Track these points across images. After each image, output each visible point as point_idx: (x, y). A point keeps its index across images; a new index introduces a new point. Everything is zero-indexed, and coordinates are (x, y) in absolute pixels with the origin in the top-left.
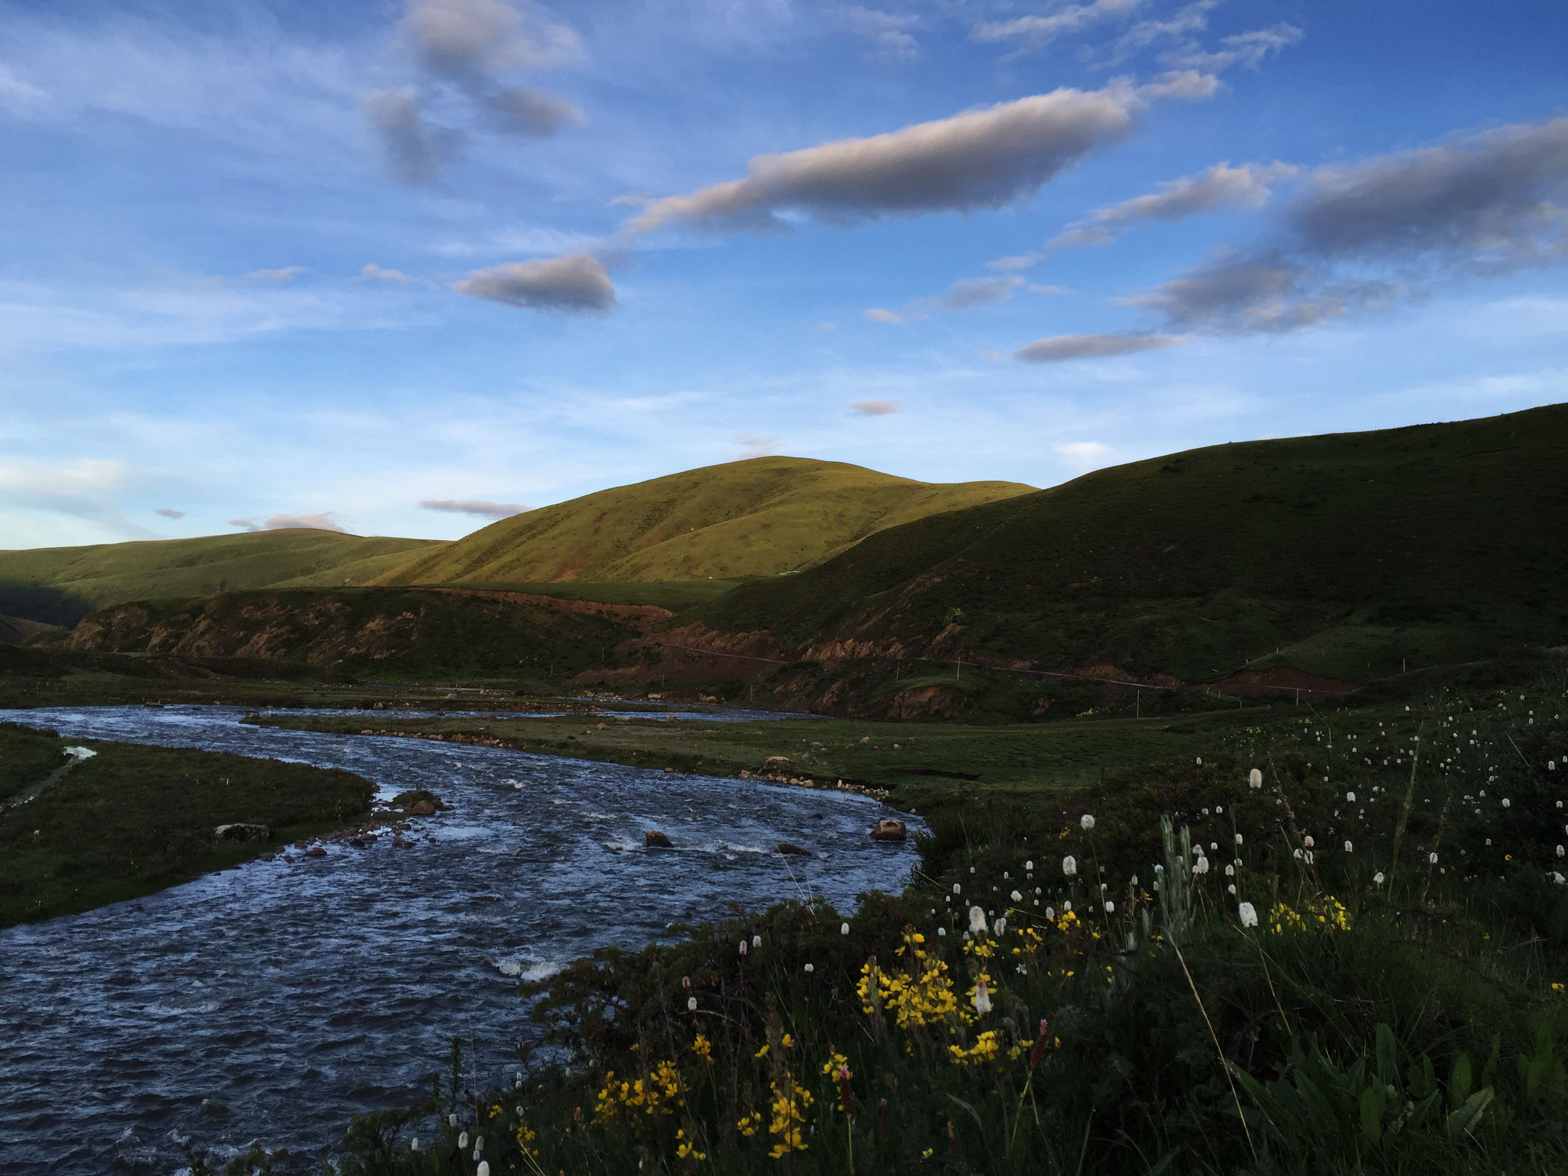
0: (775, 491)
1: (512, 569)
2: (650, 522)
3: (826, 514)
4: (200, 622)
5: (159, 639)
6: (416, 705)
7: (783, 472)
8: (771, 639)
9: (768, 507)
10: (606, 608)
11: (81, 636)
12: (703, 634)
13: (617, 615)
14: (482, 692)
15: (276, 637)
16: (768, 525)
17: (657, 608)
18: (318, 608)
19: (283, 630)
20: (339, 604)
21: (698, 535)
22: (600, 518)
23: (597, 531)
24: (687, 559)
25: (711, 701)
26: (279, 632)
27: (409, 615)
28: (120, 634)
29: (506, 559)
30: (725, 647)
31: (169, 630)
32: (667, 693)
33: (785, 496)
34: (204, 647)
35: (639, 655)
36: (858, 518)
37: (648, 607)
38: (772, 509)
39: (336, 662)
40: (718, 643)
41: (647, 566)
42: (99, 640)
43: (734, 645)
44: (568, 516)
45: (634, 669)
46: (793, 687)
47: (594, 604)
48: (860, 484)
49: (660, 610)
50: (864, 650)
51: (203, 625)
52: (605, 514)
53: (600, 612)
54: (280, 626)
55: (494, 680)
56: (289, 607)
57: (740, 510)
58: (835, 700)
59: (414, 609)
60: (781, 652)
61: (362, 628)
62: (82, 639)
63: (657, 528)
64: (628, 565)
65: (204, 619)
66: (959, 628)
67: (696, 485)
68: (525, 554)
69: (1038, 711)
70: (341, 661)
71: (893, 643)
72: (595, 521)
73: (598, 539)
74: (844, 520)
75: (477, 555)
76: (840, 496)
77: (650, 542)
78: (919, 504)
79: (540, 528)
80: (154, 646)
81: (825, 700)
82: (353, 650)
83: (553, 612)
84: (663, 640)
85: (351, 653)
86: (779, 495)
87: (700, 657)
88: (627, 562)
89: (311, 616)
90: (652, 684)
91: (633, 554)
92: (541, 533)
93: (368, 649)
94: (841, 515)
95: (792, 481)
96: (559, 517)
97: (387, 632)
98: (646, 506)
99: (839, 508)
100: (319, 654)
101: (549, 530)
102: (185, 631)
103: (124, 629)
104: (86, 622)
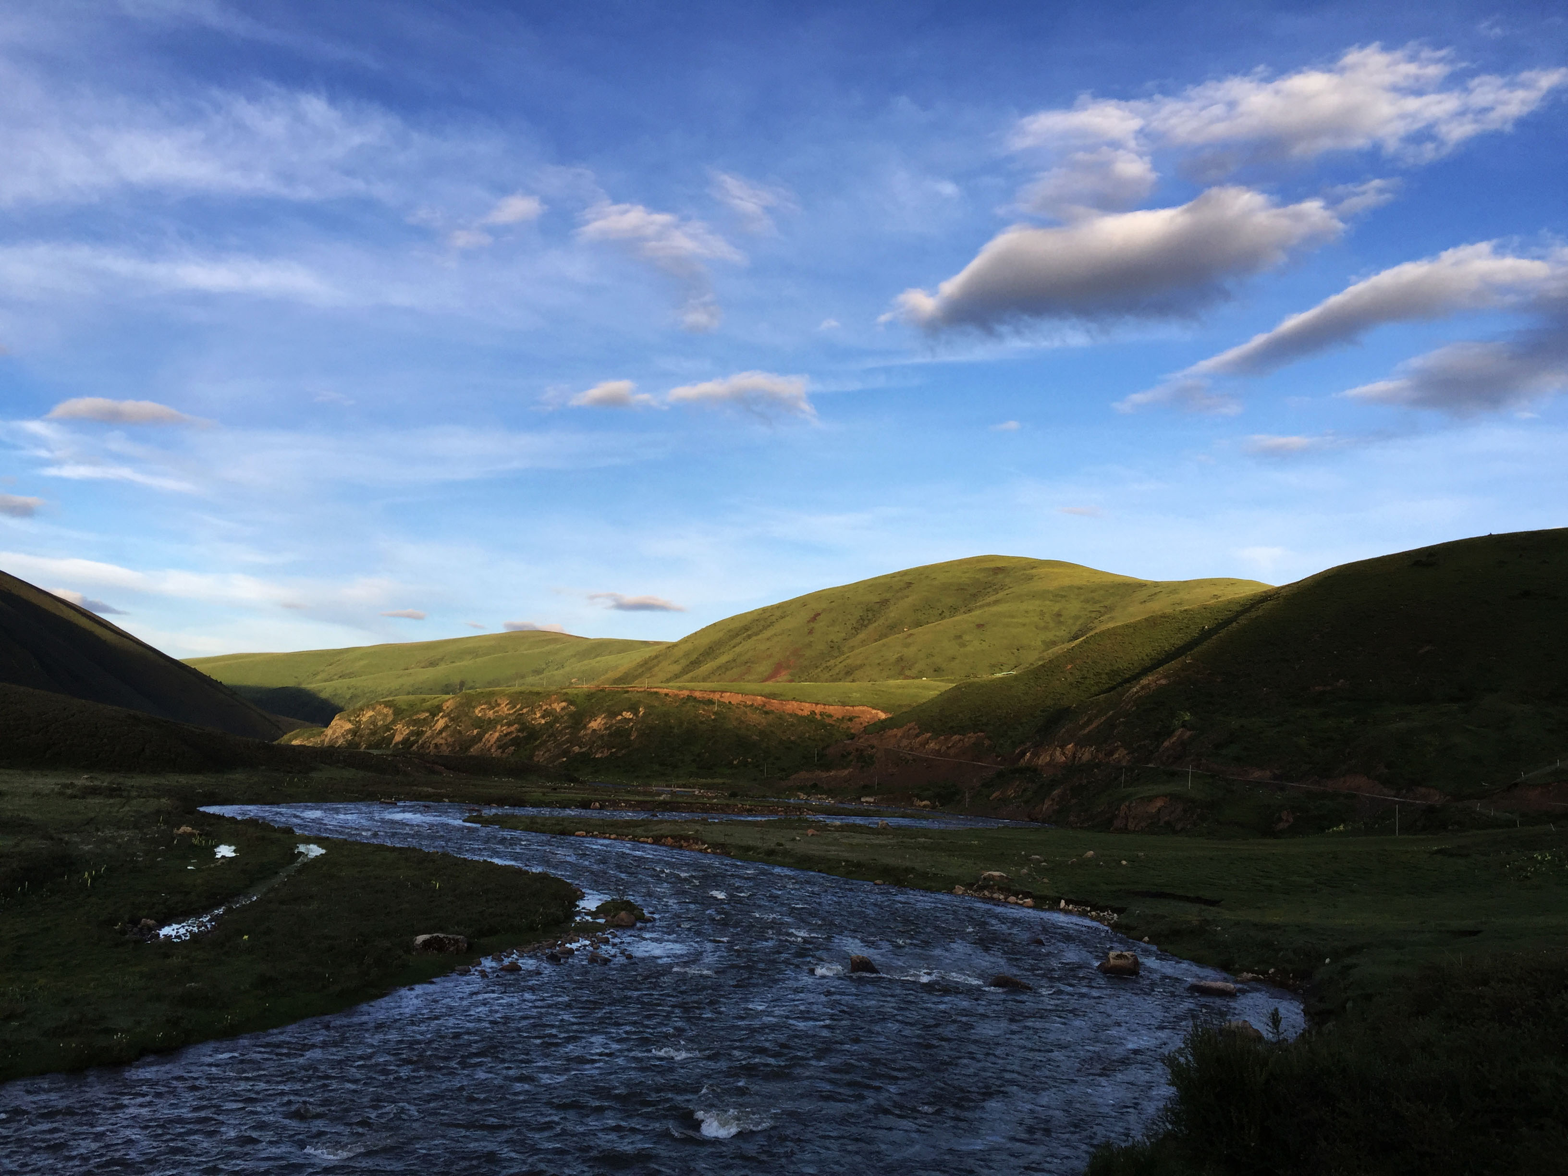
0: (989, 590)
1: (727, 669)
2: (863, 623)
3: (1042, 614)
4: (438, 720)
5: (402, 736)
6: (631, 806)
7: (997, 570)
8: (987, 742)
9: (982, 606)
10: (819, 709)
11: (334, 733)
12: (917, 736)
13: (830, 716)
14: (697, 793)
15: (506, 735)
16: (983, 625)
17: (870, 709)
18: (544, 707)
19: (512, 728)
20: (564, 704)
21: (911, 634)
22: (814, 619)
23: (811, 632)
24: (901, 659)
25: (925, 806)
26: (509, 730)
27: (628, 715)
28: (368, 731)
29: (723, 659)
30: (939, 750)
31: (411, 728)
32: (880, 797)
33: (1001, 595)
34: (441, 744)
35: (851, 758)
36: (1077, 618)
37: (861, 708)
38: (986, 609)
39: (560, 761)
40: (933, 746)
41: (861, 666)
42: (349, 737)
43: (948, 748)
44: (782, 618)
45: (846, 772)
46: (1011, 793)
47: (807, 705)
48: (1077, 582)
49: (874, 711)
50: (1086, 755)
51: (441, 723)
52: (819, 614)
53: (813, 713)
54: (509, 724)
55: (709, 781)
56: (518, 707)
57: (954, 610)
58: (1056, 807)
59: (634, 709)
60: (997, 757)
61: (585, 727)
62: (335, 736)
63: (871, 628)
64: (841, 665)
65: (442, 717)
66: (1188, 733)
67: (909, 584)
68: (740, 655)
69: (1282, 825)
70: (565, 759)
71: (1117, 749)
72: (809, 622)
73: (812, 639)
74: (1062, 619)
75: (694, 657)
76: (1056, 596)
77: (863, 643)
78: (1141, 603)
79: (755, 629)
80: (397, 744)
81: (1045, 806)
82: (576, 749)
83: (766, 713)
84: (875, 742)
85: (574, 751)
86: (993, 595)
87: (914, 760)
88: (840, 662)
89: (538, 715)
90: (865, 787)
91: (847, 655)
92: (756, 634)
93: (590, 748)
94: (1059, 615)
95: (1007, 580)
96: (774, 618)
97: (608, 732)
98: (859, 606)
99: (1056, 608)
100: (546, 752)
101: (765, 631)
102: (424, 729)
103: (372, 727)
104: (339, 719)
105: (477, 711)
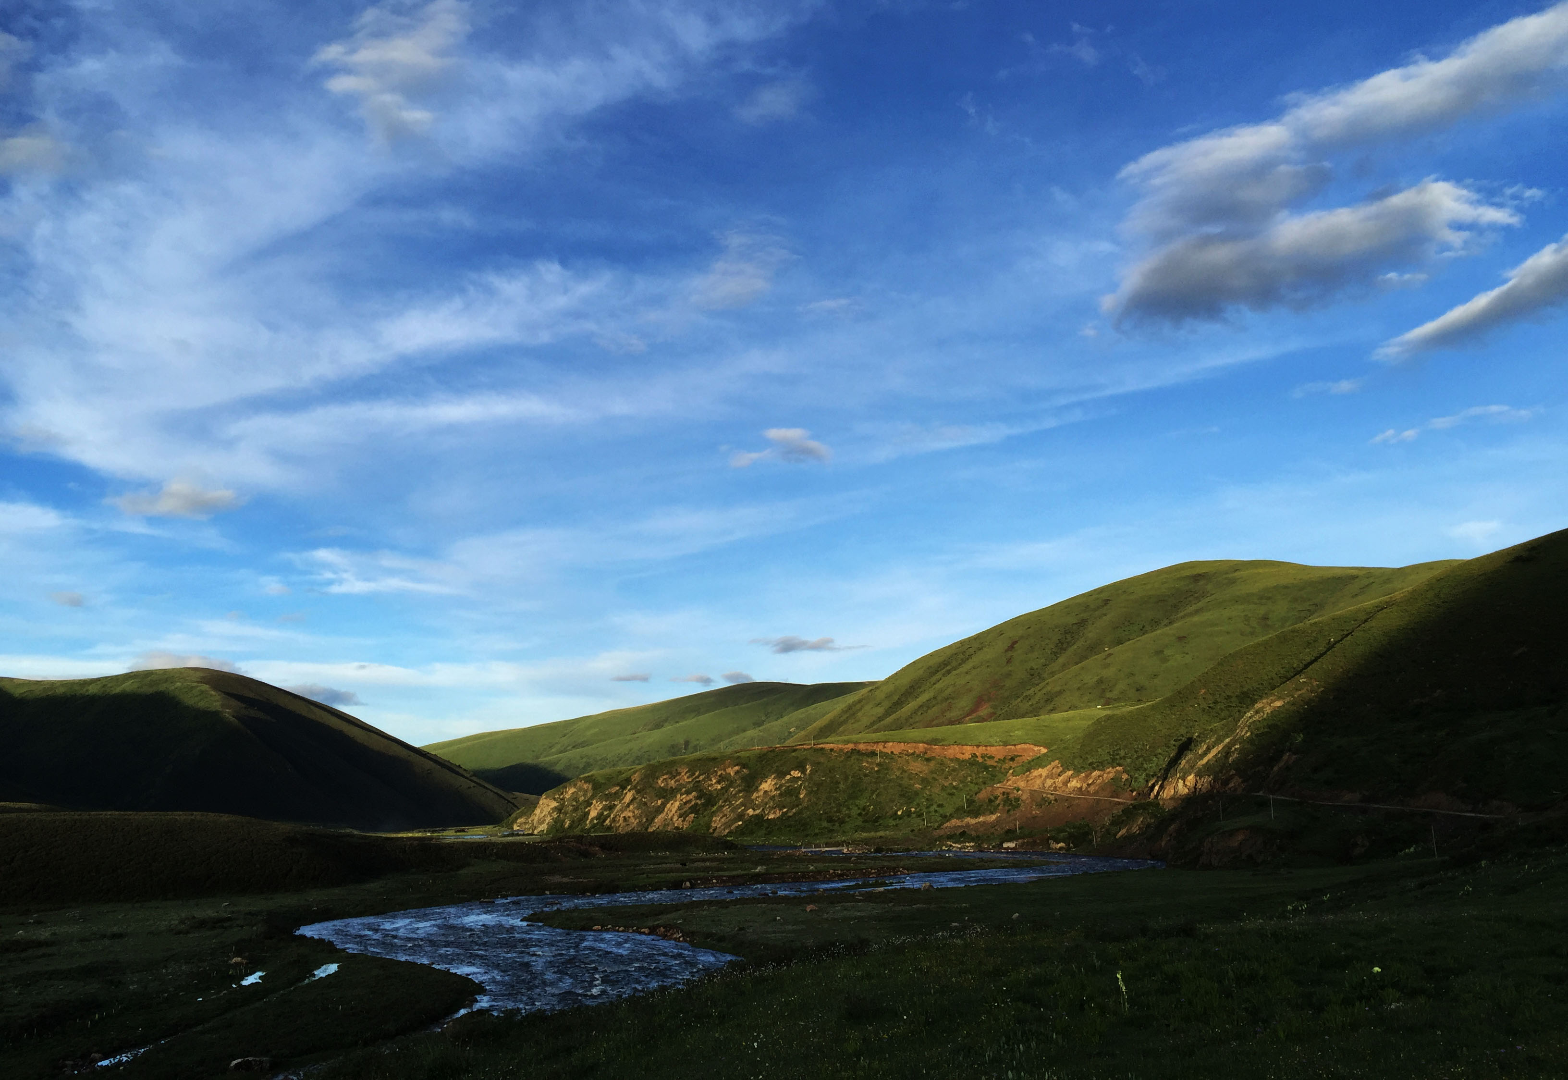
0: (1190, 599)
1: (929, 708)
2: (1061, 646)
3: (1247, 619)
4: (626, 793)
5: (596, 811)
7: (1197, 578)
8: (1125, 777)
9: (1182, 617)
10: (979, 751)
11: (541, 813)
12: (1060, 774)
13: (991, 757)
14: (845, 851)
15: (685, 803)
16: (1184, 637)
17: (1032, 746)
18: (719, 773)
19: (691, 796)
20: (737, 768)
21: (1110, 655)
22: (1011, 647)
23: (1009, 661)
24: (1100, 681)
25: (1061, 848)
26: (688, 798)
27: (796, 774)
28: (571, 808)
29: (924, 698)
30: (1080, 788)
31: (604, 803)
32: (1020, 841)
33: (1202, 603)
34: (629, 817)
35: (998, 801)
36: (1285, 620)
37: (1023, 746)
38: (1187, 619)
39: (736, 825)
40: (1074, 784)
41: (1060, 693)
42: (555, 815)
43: (1089, 785)
44: (980, 649)
45: (994, 817)
46: (1136, 830)
47: (969, 748)
48: (1284, 582)
49: (1036, 748)
50: (1205, 786)
51: (629, 797)
52: (1016, 642)
53: (974, 755)
54: (688, 793)
55: (872, 834)
56: (697, 774)
57: (1155, 623)
58: (1173, 843)
59: (801, 767)
60: (1133, 791)
61: (757, 789)
62: (543, 815)
63: (1071, 650)
65: (629, 790)
67: (1106, 602)
68: (942, 691)
69: (1356, 851)
70: (740, 823)
71: (1232, 777)
72: (1006, 651)
73: (1010, 669)
74: (1269, 622)
75: (896, 698)
76: (1261, 598)
77: (1064, 667)
78: (1353, 597)
79: (954, 664)
80: (592, 819)
81: (1163, 844)
82: (750, 812)
84: (1022, 784)
85: (748, 814)
86: (1195, 604)
87: (1056, 800)
88: (1039, 690)
89: (714, 781)
90: (1009, 831)
91: (1046, 682)
92: (955, 669)
93: (763, 809)
94: (1265, 618)
95: (1209, 587)
96: (971, 651)
97: (778, 792)
98: (1057, 630)
99: (1262, 611)
100: (721, 818)
101: (963, 665)
102: (616, 803)
103: (574, 803)
104: (545, 799)
105: (659, 782)
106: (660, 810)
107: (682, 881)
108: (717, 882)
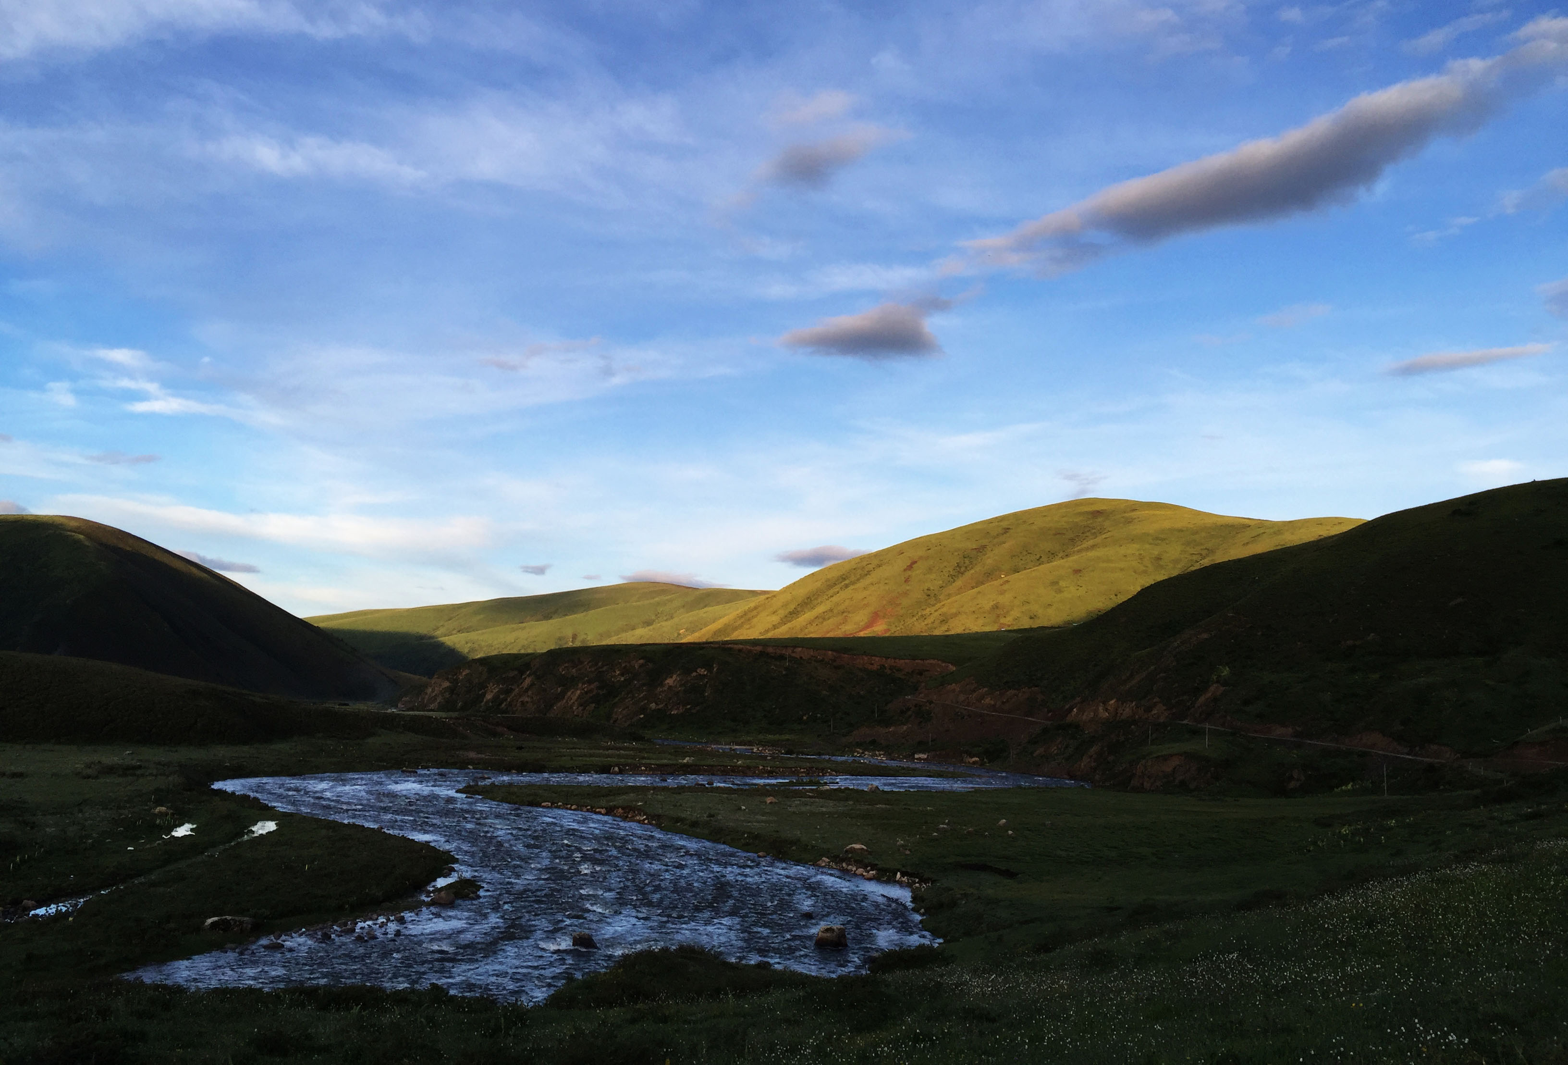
0: (1088, 534)
1: (824, 619)
2: (960, 570)
3: (1141, 558)
4: (525, 678)
5: (492, 694)
6: (651, 769)
7: (1097, 514)
8: (1041, 697)
9: (1079, 551)
10: (889, 663)
11: (433, 692)
12: (974, 691)
13: (899, 670)
14: (755, 750)
15: (586, 693)
16: (1080, 571)
17: (940, 662)
18: (624, 665)
19: (593, 686)
20: (641, 661)
21: (1008, 581)
22: (910, 567)
23: (907, 581)
24: (996, 607)
25: (974, 763)
26: (590, 688)
27: (703, 671)
28: (464, 689)
29: (820, 609)
30: (994, 706)
31: (501, 686)
32: (932, 753)
33: (1099, 539)
34: (527, 702)
35: (910, 713)
36: (1176, 561)
37: (932, 661)
38: (1084, 554)
39: (637, 717)
40: (988, 701)
41: (955, 615)
43: (1003, 703)
44: (879, 566)
45: (905, 728)
46: (1054, 750)
47: (877, 659)
48: (1179, 525)
50: (1127, 711)
51: (528, 681)
52: (916, 562)
53: (883, 667)
54: (590, 682)
56: (600, 664)
57: (1052, 555)
58: (1093, 764)
59: (708, 665)
60: (1049, 712)
61: (661, 684)
62: (434, 694)
63: (968, 574)
64: (937, 613)
65: (529, 676)
66: (1222, 689)
67: (1007, 530)
68: (837, 604)
69: (1292, 785)
70: (642, 716)
71: (1156, 704)
72: (905, 570)
73: (908, 588)
74: (1161, 563)
75: (792, 607)
76: (1157, 538)
77: (960, 591)
78: (1246, 543)
79: (853, 578)
80: (487, 702)
81: (1082, 764)
82: (653, 706)
83: (837, 668)
84: (935, 697)
85: (651, 709)
86: (1092, 539)
87: (969, 716)
88: (936, 611)
89: (618, 672)
90: (920, 743)
91: (943, 603)
92: (853, 583)
93: (666, 704)
94: (1159, 559)
95: (1107, 524)
96: (871, 567)
97: (683, 688)
98: (956, 554)
99: (1156, 551)
100: (624, 709)
101: (861, 580)
102: (513, 687)
103: (468, 685)
104: (437, 678)
105: (560, 670)
106: (560, 697)
107: (611, 766)
108: (646, 770)
